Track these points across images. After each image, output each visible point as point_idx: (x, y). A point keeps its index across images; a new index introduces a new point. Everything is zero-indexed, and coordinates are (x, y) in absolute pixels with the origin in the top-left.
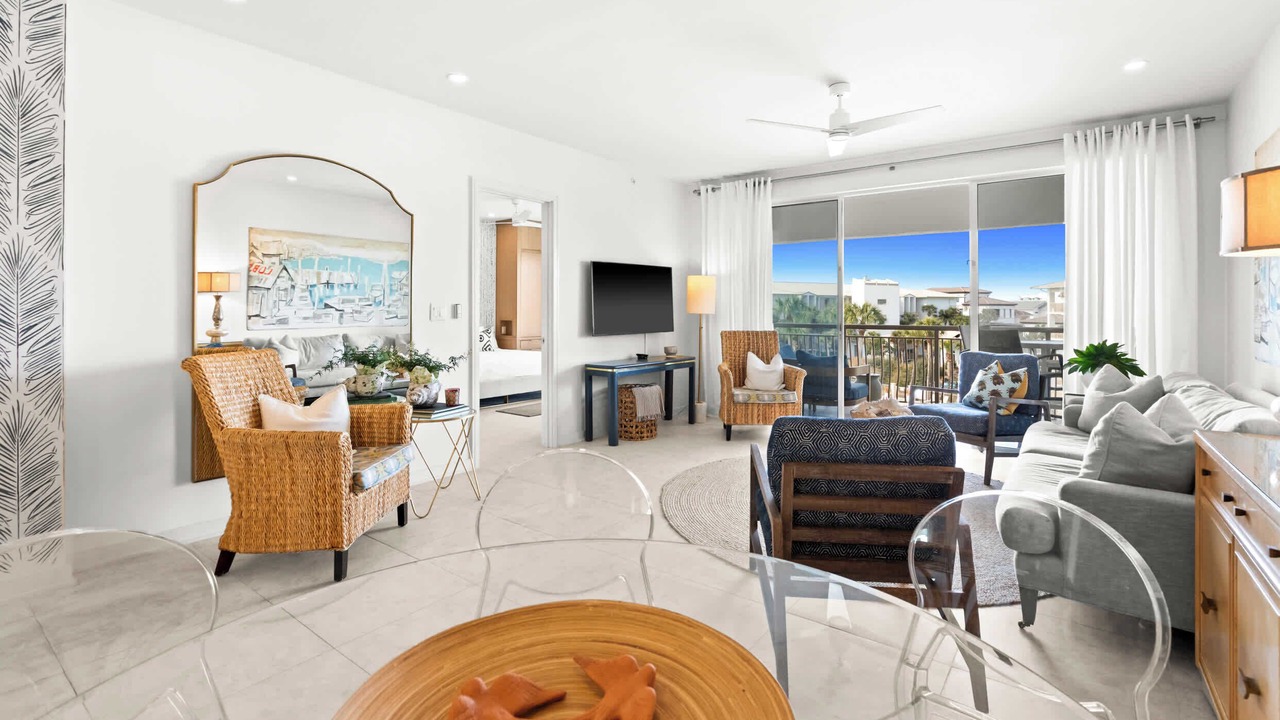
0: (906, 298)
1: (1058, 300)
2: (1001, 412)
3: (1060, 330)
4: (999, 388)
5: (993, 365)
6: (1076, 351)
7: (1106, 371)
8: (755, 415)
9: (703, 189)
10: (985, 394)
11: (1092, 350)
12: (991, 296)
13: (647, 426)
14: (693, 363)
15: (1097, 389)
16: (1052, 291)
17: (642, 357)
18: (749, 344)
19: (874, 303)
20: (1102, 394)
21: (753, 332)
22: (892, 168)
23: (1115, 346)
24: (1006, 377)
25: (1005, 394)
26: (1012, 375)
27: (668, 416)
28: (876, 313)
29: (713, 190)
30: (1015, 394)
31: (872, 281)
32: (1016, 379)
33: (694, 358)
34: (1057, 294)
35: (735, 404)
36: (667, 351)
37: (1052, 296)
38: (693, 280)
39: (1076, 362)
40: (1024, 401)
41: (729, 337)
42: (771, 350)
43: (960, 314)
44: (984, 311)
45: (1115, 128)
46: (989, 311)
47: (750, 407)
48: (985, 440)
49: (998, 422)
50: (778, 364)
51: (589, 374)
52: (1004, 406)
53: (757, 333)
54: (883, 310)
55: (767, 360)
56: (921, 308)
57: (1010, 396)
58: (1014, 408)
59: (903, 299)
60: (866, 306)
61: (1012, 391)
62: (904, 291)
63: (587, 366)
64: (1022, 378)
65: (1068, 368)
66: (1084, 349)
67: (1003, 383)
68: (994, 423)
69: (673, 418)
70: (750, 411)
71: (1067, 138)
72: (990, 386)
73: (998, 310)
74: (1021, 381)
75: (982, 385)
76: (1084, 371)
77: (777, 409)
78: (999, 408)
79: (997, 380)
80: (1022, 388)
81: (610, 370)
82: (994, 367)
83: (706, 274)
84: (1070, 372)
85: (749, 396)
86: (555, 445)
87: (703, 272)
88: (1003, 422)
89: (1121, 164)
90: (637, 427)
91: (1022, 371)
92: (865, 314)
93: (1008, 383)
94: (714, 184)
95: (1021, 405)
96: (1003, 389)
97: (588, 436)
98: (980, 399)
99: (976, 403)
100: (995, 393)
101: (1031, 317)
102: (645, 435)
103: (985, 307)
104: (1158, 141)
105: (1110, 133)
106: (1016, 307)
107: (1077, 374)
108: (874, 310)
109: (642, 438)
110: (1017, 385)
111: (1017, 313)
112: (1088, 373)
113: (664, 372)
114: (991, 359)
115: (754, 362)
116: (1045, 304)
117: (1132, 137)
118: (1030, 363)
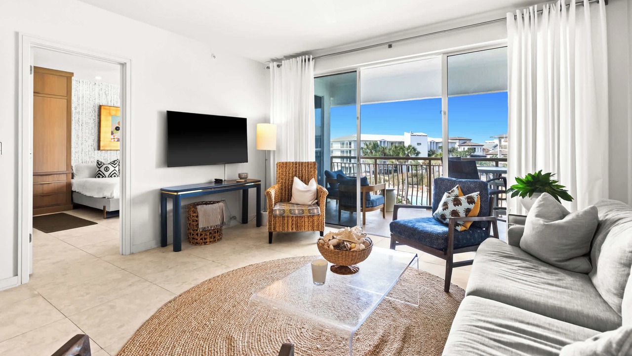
0: (431, 142)
1: (503, 143)
2: (459, 228)
3: (505, 160)
4: (457, 208)
5: (455, 188)
6: (518, 179)
7: (544, 199)
8: (290, 224)
9: (271, 65)
10: (447, 213)
11: (530, 178)
12: (471, 141)
13: (210, 233)
14: (260, 184)
15: (537, 216)
16: (500, 138)
17: (218, 181)
18: (296, 171)
19: (415, 145)
20: (541, 221)
21: (299, 163)
22: (390, 46)
23: (548, 175)
24: (463, 199)
25: (462, 214)
26: (468, 198)
27: (245, 220)
28: (415, 149)
29: (278, 66)
30: (471, 214)
31: (414, 134)
32: (471, 201)
33: (260, 181)
34: (502, 140)
35: (275, 217)
36: (240, 176)
37: (500, 141)
38: (261, 127)
39: (517, 188)
40: (477, 219)
41: (283, 166)
42: (311, 175)
43: (457, 150)
44: (468, 149)
45: (544, 6)
46: (470, 149)
47: (286, 219)
48: (445, 254)
49: (456, 238)
50: (314, 185)
51: (164, 196)
52: (461, 223)
53: (302, 163)
54: (419, 148)
55: (306, 182)
56: (438, 147)
57: (466, 215)
58: (469, 225)
59: (429, 143)
60: (410, 146)
61: (468, 211)
62: (430, 139)
63: (162, 190)
64: (476, 200)
65: (511, 193)
66: (523, 177)
67: (461, 204)
68: (453, 238)
69: (249, 222)
70: (286, 221)
71: (509, 16)
72: (451, 207)
73: (475, 148)
74: (474, 203)
75: (445, 204)
76: (523, 195)
77: (306, 220)
78: (458, 225)
79: (457, 202)
80: (476, 208)
81: (175, 194)
82: (456, 190)
83: (273, 123)
84: (513, 196)
85: (284, 211)
86: (128, 252)
87: (271, 122)
88: (460, 237)
89: (549, 34)
90: (201, 235)
91: (475, 195)
92: (409, 151)
93: (465, 205)
94: (279, 62)
95: (474, 222)
96: (461, 209)
97: (163, 243)
98: (443, 217)
99: (441, 220)
100: (455, 213)
101: (490, 152)
102: (208, 240)
103: (469, 147)
104: (577, 15)
105: (540, 12)
106: (483, 147)
107: (518, 198)
108: (413, 148)
109: (205, 243)
110: (472, 206)
111: (483, 149)
112: (527, 198)
113: (242, 191)
114: (453, 184)
115: (298, 184)
116: (497, 145)
117: (557, 12)
118: (483, 187)
